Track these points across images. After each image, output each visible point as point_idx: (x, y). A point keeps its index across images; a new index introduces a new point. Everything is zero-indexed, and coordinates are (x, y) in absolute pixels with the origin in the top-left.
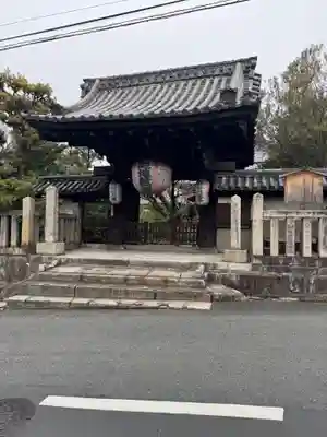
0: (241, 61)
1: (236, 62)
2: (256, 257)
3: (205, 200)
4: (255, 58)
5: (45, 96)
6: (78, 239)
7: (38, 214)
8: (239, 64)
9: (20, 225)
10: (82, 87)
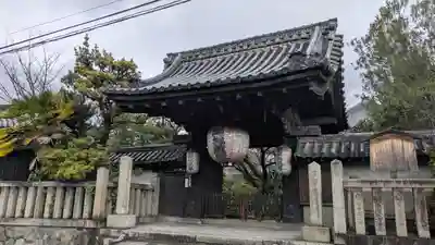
0: (320, 24)
1: (315, 26)
2: (339, 235)
3: (287, 168)
4: (336, 20)
5: (129, 71)
6: (155, 212)
7: (112, 185)
8: (317, 28)
9: (93, 196)
10: (165, 61)
